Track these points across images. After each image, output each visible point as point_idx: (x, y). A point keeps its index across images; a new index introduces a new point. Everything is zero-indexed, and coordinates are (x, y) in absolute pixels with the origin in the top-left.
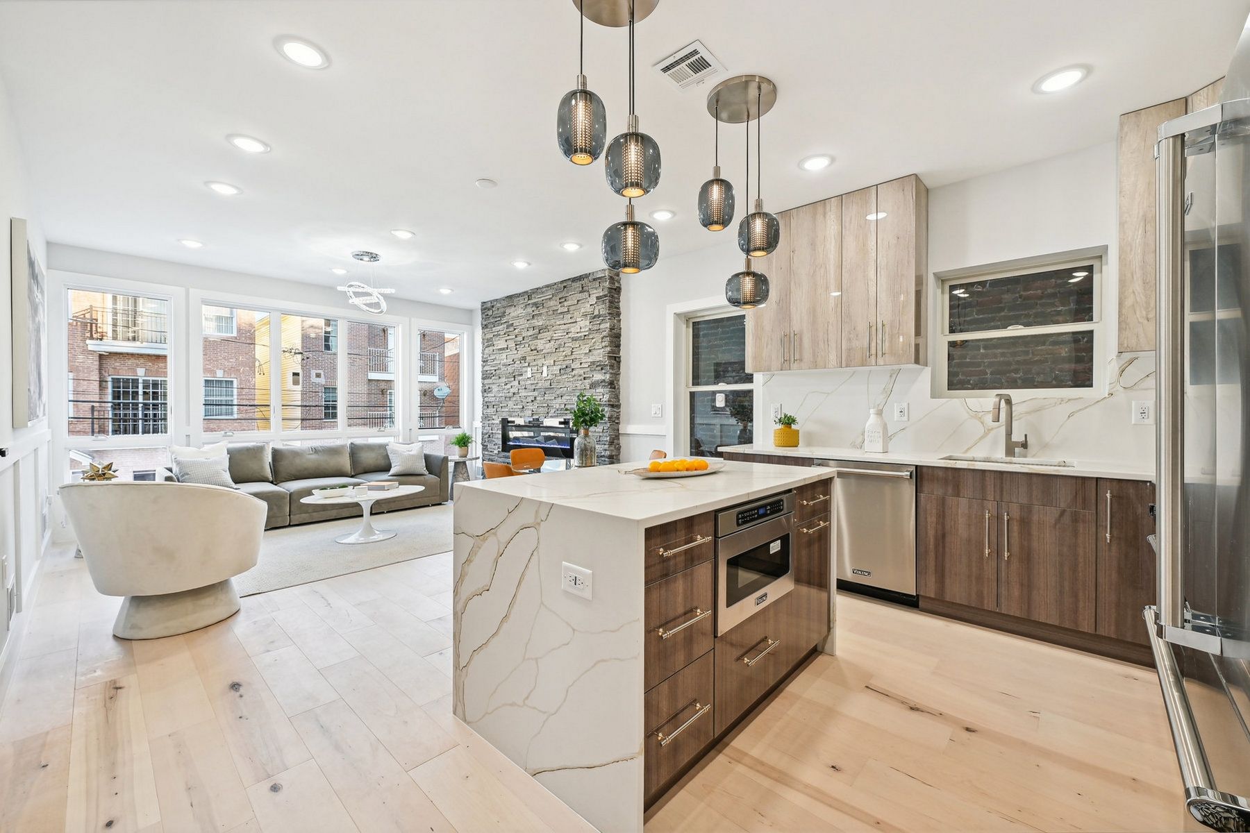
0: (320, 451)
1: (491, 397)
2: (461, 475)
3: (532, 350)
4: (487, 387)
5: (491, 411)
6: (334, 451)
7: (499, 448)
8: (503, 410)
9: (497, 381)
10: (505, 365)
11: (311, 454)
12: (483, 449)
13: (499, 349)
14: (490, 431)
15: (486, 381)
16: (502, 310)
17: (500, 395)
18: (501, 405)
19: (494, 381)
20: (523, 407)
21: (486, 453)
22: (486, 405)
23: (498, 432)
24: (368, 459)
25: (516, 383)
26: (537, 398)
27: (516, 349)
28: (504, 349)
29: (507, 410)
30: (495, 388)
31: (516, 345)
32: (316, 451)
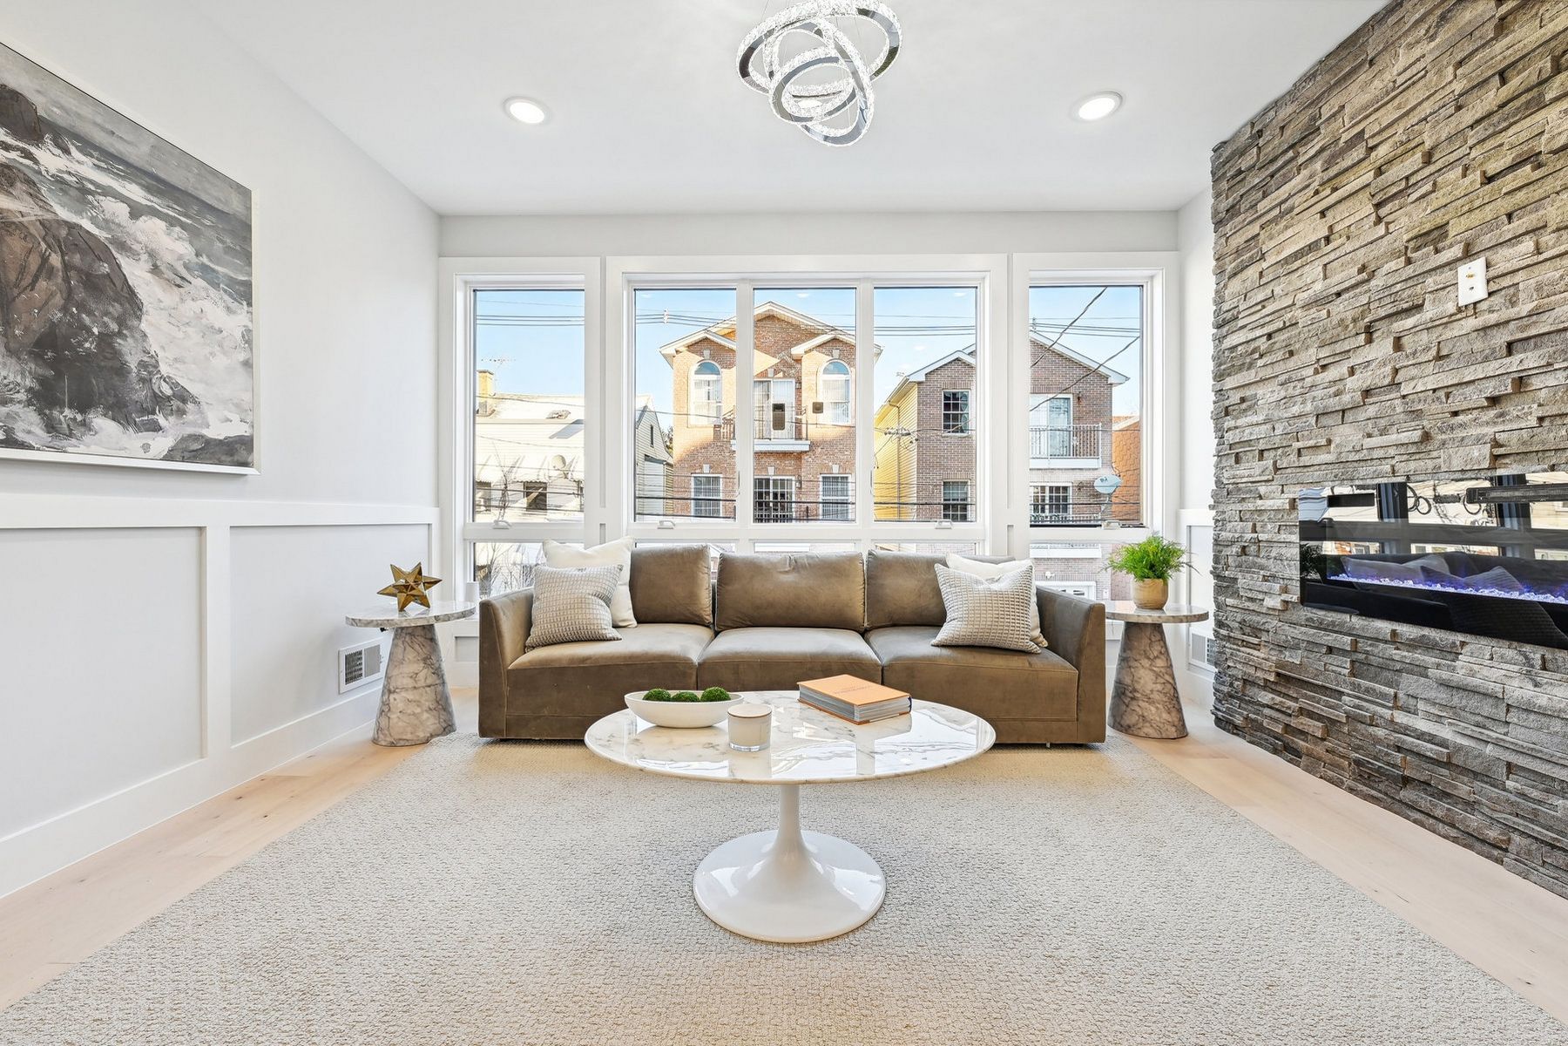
0: (804, 567)
1: (1249, 426)
2: (1146, 663)
3: (1489, 180)
4: (1235, 398)
5: (1252, 469)
6: (833, 569)
7: (1285, 590)
8: (1305, 460)
9: (1279, 369)
10: (1318, 302)
11: (787, 572)
12: (1219, 590)
13: (1286, 261)
14: (1249, 536)
15: (1230, 382)
16: (1304, 118)
17: (1295, 410)
18: (1297, 445)
19: (1268, 372)
20: (1426, 437)
21: (1230, 601)
22: (1231, 453)
23: (1283, 536)
24: (901, 591)
25: (1382, 348)
26: (1536, 383)
27: (1379, 220)
28: (1312, 247)
29: (1323, 457)
30: (1268, 395)
31: (1378, 206)
32: (796, 565)
